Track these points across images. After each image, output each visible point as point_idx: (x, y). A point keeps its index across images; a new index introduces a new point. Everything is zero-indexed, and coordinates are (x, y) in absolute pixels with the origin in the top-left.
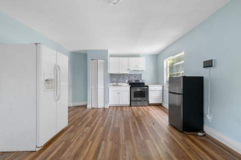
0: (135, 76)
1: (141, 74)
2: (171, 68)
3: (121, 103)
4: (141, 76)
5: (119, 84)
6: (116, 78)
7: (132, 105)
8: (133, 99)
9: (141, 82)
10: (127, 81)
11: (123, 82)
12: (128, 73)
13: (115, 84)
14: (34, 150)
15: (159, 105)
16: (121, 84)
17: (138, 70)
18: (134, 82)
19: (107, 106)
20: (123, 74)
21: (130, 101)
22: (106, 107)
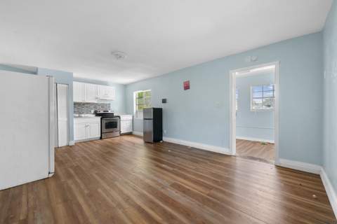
0: (103, 106)
1: (109, 104)
2: (140, 97)
3: (89, 137)
4: (109, 106)
5: (83, 115)
6: (80, 108)
7: (103, 137)
8: (104, 130)
9: (110, 112)
10: (93, 111)
11: (88, 113)
12: (96, 102)
13: (77, 115)
14: (47, 177)
15: (130, 134)
16: (86, 115)
17: (106, 100)
18: (102, 112)
19: (72, 143)
20: (87, 103)
21: (101, 133)
22: (70, 145)
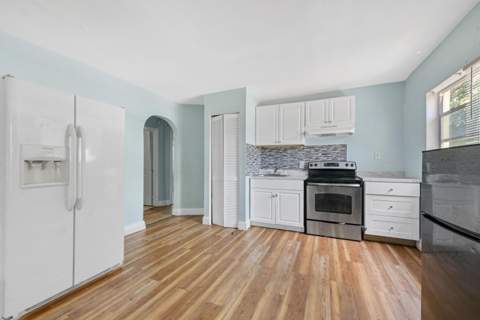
0: (326, 150)
1: (345, 146)
3: (279, 222)
4: (344, 152)
5: (280, 171)
6: (273, 157)
8: (312, 213)
9: (342, 166)
10: (302, 164)
11: (291, 168)
13: (272, 171)
16: (286, 172)
17: (334, 135)
18: (321, 166)
19: (243, 226)
20: (293, 147)
21: (305, 219)
22: (240, 228)
